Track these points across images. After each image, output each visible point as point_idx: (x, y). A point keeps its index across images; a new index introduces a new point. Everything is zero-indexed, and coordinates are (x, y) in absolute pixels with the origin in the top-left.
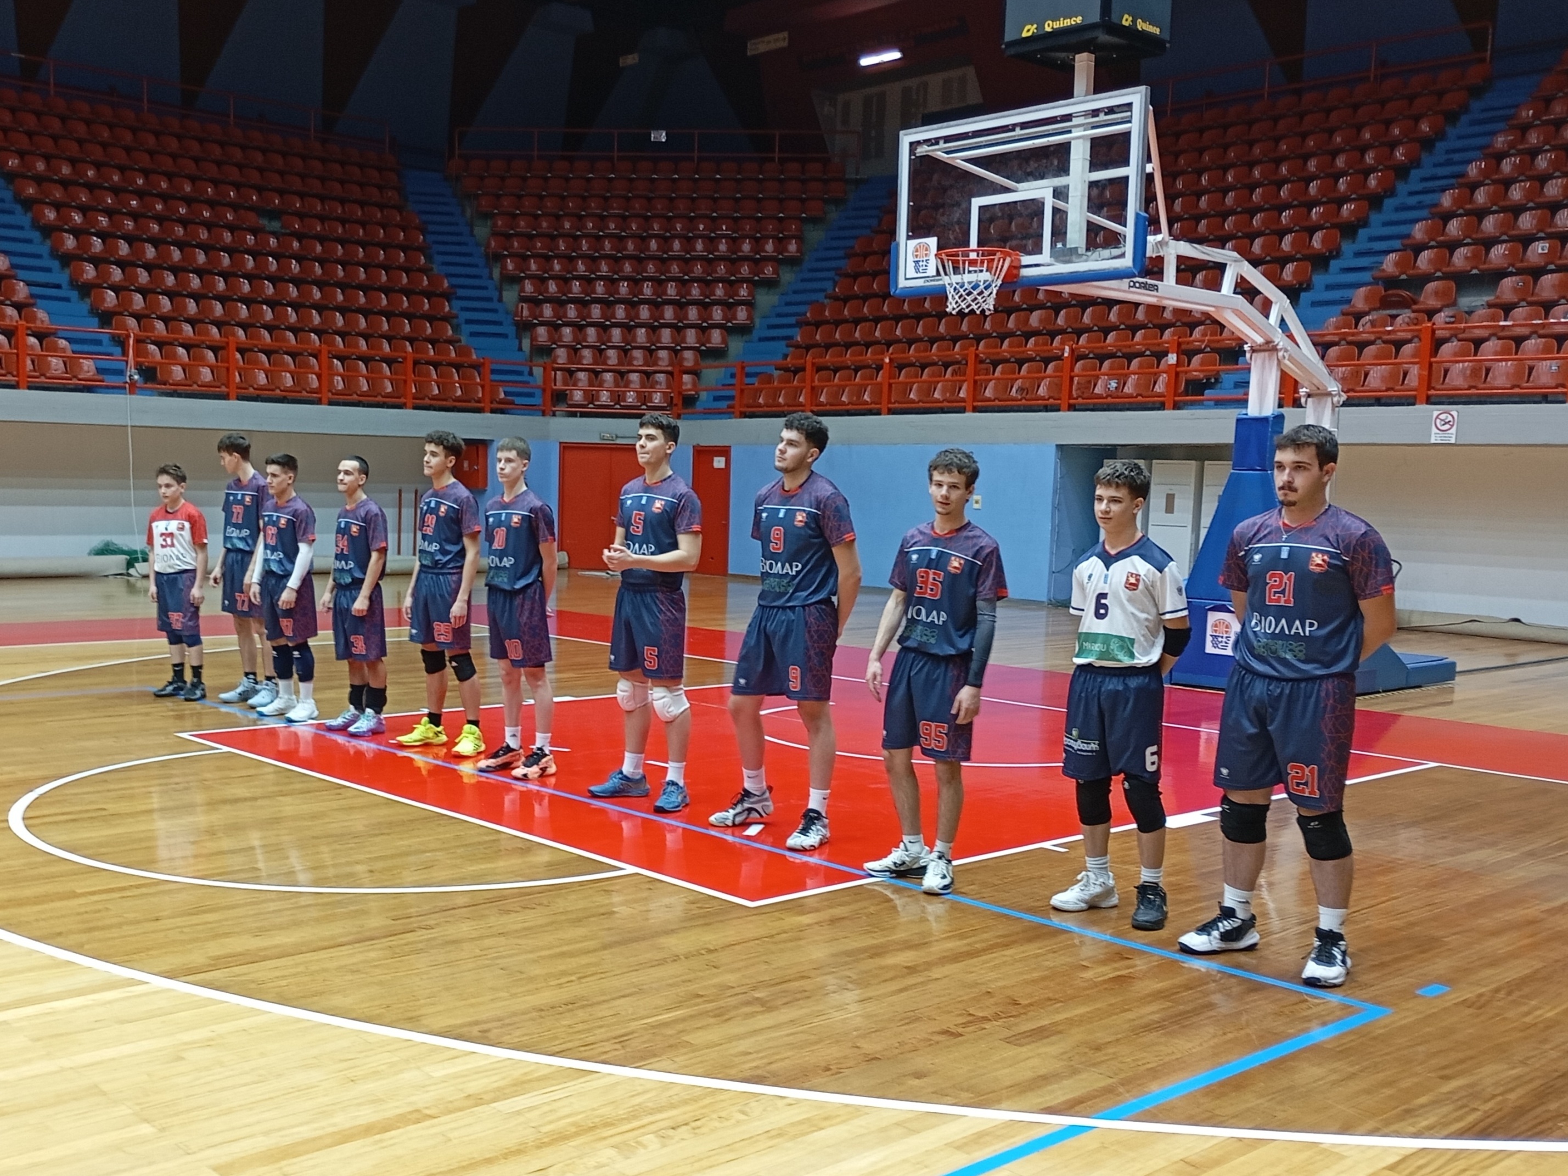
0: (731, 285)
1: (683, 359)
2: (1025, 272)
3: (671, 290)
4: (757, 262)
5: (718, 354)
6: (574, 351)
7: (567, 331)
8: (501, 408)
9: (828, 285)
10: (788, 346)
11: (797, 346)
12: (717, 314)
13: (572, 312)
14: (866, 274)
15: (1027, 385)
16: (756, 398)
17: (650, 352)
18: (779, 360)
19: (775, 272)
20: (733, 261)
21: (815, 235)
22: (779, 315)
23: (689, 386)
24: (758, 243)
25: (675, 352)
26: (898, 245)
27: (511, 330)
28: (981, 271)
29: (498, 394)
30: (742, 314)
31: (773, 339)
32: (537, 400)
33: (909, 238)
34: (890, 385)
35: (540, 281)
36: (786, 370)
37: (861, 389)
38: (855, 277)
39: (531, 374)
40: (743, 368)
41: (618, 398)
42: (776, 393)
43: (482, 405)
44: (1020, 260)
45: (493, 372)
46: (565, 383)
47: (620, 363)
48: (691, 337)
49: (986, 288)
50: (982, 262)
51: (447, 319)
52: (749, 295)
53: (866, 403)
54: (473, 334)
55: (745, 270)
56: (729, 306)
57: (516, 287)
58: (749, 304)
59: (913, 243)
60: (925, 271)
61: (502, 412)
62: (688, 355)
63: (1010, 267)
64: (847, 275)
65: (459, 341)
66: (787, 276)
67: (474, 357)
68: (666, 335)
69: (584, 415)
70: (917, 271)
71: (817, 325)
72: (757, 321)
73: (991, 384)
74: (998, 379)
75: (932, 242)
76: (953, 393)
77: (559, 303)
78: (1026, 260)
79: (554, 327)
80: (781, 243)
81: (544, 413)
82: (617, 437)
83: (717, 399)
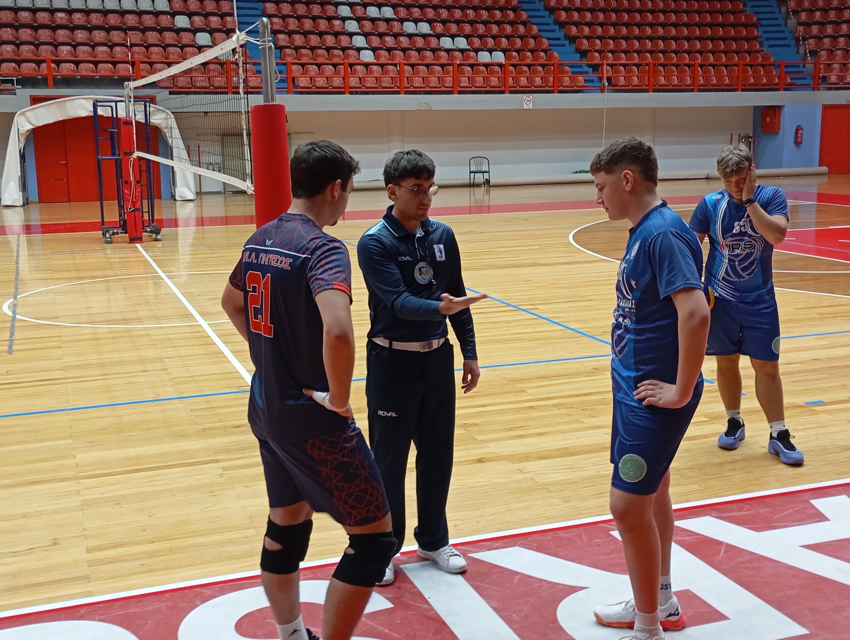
6: (831, 52)
7: (826, 41)
13: (829, 29)
27: (793, 42)
29: (787, 79)
32: (809, 81)
35: (811, 12)
39: (805, 66)
43: (778, 87)
45: (787, 66)
46: (826, 72)
51: (755, 38)
54: (770, 46)
57: (796, 17)
61: (789, 90)
65: (763, 51)
67: (772, 60)
69: (836, 89)
77: (822, 24)
79: (819, 39)
81: (814, 89)
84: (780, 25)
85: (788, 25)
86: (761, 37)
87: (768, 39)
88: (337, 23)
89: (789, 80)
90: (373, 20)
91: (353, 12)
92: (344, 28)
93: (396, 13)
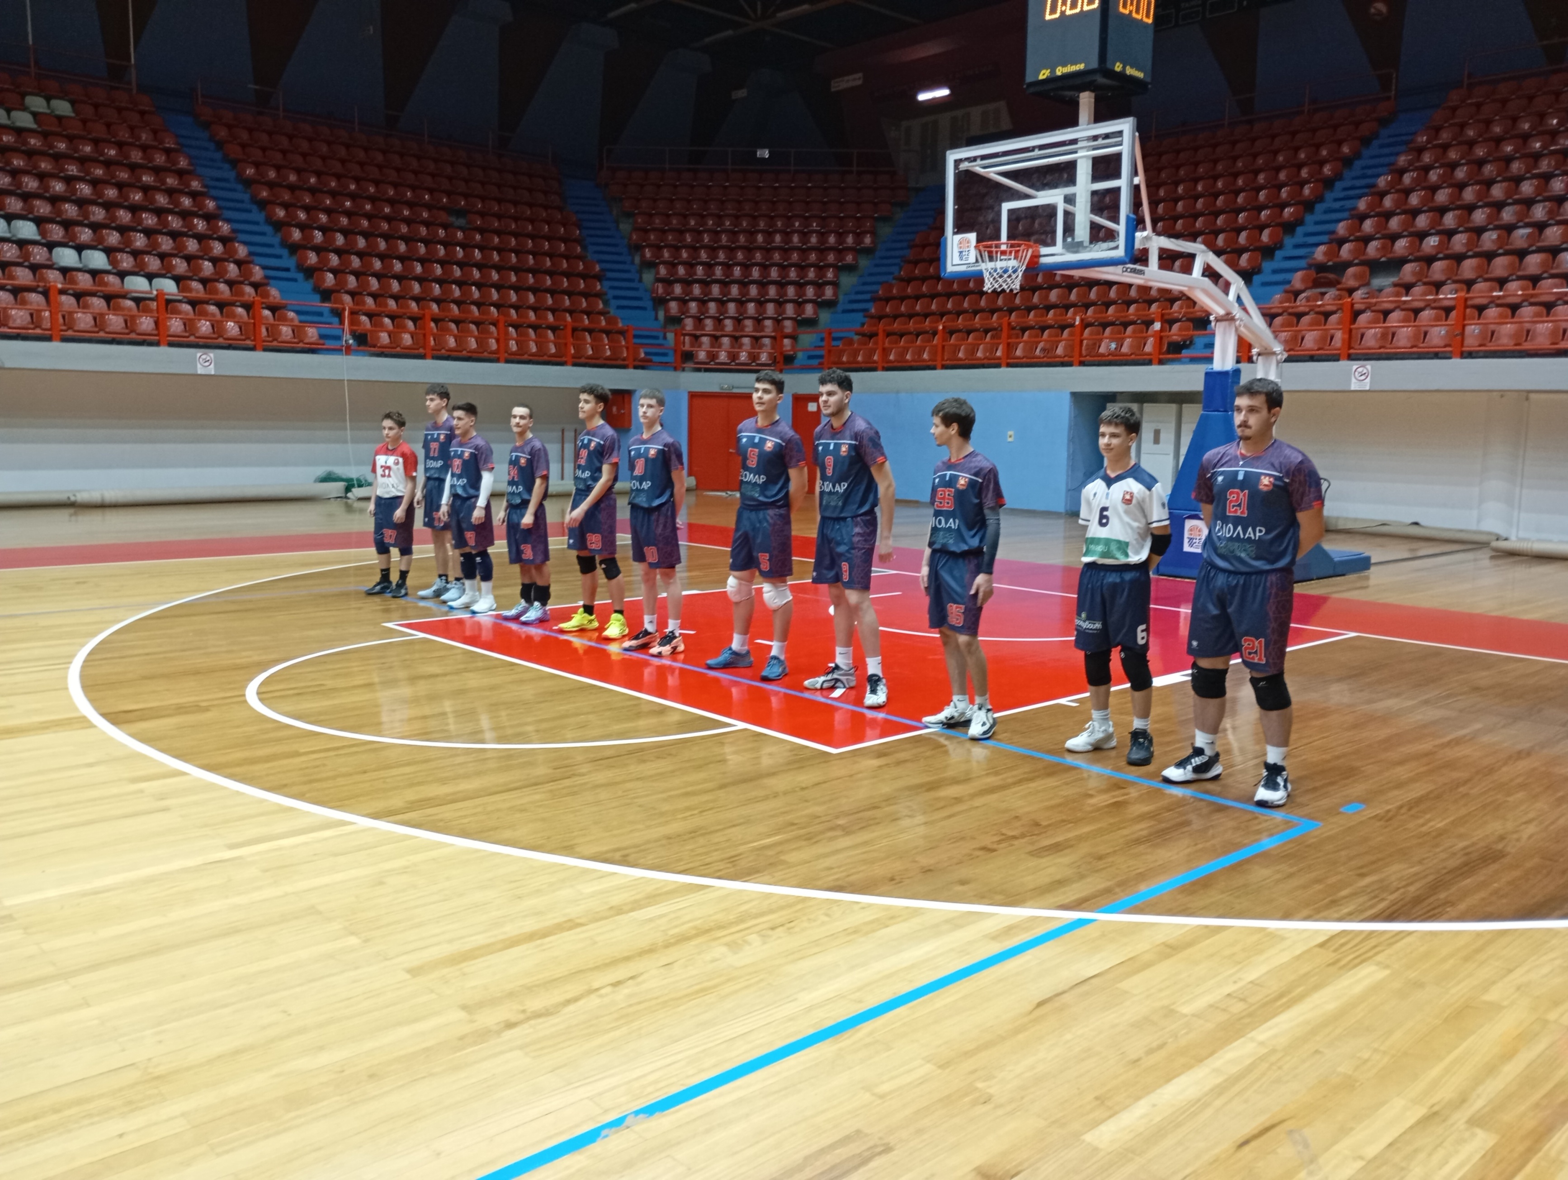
0: (821, 269)
1: (783, 327)
2: (1043, 260)
3: (774, 273)
4: (840, 252)
5: (811, 323)
6: (699, 321)
7: (693, 305)
8: (642, 365)
9: (895, 269)
10: (865, 317)
11: (872, 317)
12: (810, 292)
13: (697, 290)
14: (923, 261)
15: (1048, 346)
16: (841, 356)
17: (758, 321)
18: (857, 327)
19: (855, 259)
20: (822, 251)
21: (885, 230)
22: (857, 293)
23: (789, 348)
24: (841, 236)
25: (778, 321)
26: (946, 239)
27: (649, 304)
28: (1010, 259)
29: (639, 354)
30: (829, 292)
31: (853, 311)
32: (670, 359)
33: (955, 233)
34: (943, 347)
35: (671, 266)
36: (863, 335)
37: (921, 350)
38: (916, 263)
39: (665, 338)
40: (830, 334)
41: (733, 357)
42: (856, 353)
43: (626, 363)
44: (1039, 251)
45: (635, 336)
46: (692, 345)
47: (735, 330)
48: (790, 309)
49: (1015, 272)
50: (1011, 252)
51: (599, 295)
52: (834, 277)
53: (924, 361)
54: (619, 307)
55: (831, 258)
56: (819, 286)
57: (653, 271)
58: (835, 284)
59: (958, 237)
60: (967, 259)
61: (643, 368)
62: (788, 324)
63: (1032, 257)
64: (909, 262)
65: (608, 313)
66: (864, 262)
67: (620, 325)
68: (770, 308)
69: (707, 370)
70: (961, 259)
71: (887, 300)
72: (841, 298)
73: (1021, 346)
74: (1025, 342)
75: (972, 237)
76: (991, 353)
77: (687, 283)
78: (1044, 250)
79: (683, 302)
80: (859, 236)
81: (675, 369)
82: (733, 387)
83: (810, 357)
84: (631, 280)
85: (643, 280)
86: (606, 294)
87: (616, 298)
89: (642, 355)
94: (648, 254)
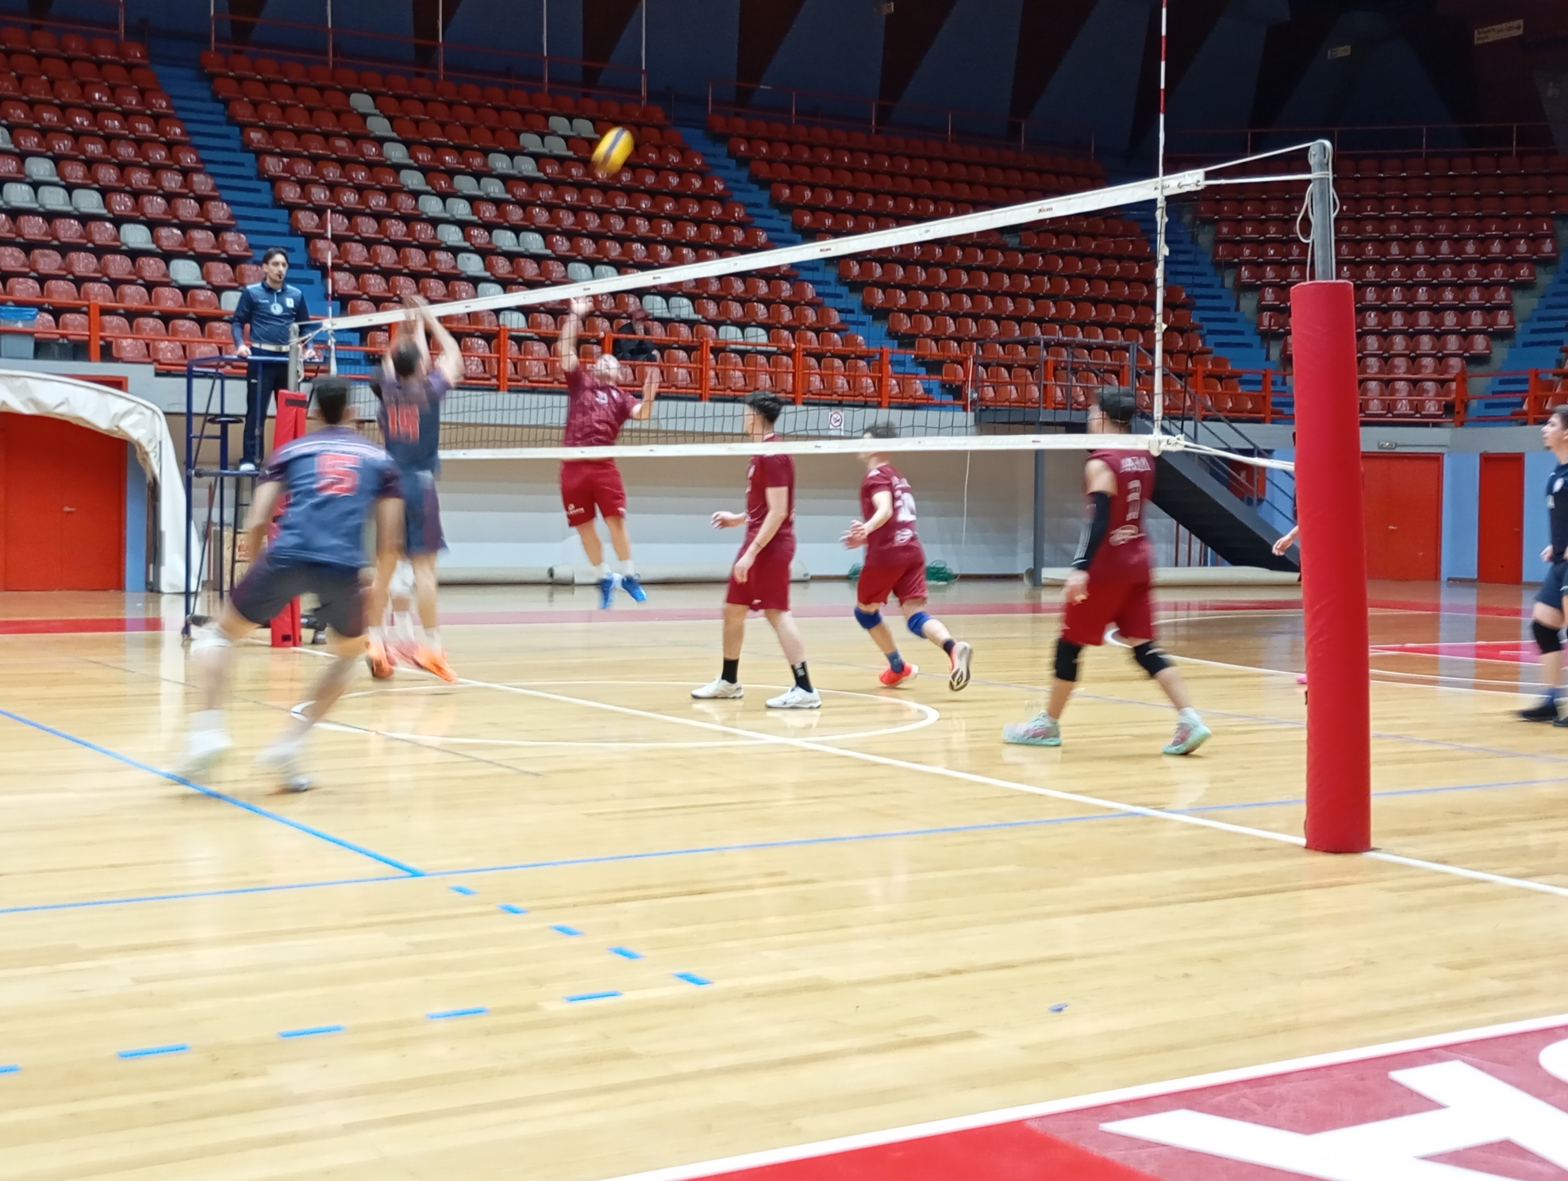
0: (1488, 288)
1: (1447, 367)
3: (1422, 295)
4: (1512, 264)
5: (1483, 360)
10: (1562, 351)
12: (1477, 319)
17: (1414, 360)
18: (1554, 365)
19: (1532, 273)
20: (1486, 264)
22: (1541, 319)
24: (1508, 243)
25: (1438, 359)
27: (1255, 340)
30: (1503, 319)
31: (1541, 344)
35: (1280, 289)
39: (1284, 383)
40: (1537, 375)
43: (1262, 415)
47: (1381, 371)
48: (1452, 343)
51: (1194, 330)
52: (1506, 299)
54: (1221, 345)
55: (1499, 273)
56: (1490, 311)
57: (1255, 296)
58: (1509, 308)
62: (1453, 362)
65: (1210, 352)
66: (1544, 279)
67: (1229, 367)
72: (1519, 327)
80: (1535, 241)
82: (1397, 446)
83: (1488, 406)
84: (1226, 309)
85: (1242, 308)
86: (1201, 328)
87: (1211, 332)
88: (443, 257)
90: (511, 256)
91: (467, 237)
92: (455, 267)
93: (548, 245)
94: (1245, 273)
